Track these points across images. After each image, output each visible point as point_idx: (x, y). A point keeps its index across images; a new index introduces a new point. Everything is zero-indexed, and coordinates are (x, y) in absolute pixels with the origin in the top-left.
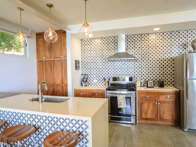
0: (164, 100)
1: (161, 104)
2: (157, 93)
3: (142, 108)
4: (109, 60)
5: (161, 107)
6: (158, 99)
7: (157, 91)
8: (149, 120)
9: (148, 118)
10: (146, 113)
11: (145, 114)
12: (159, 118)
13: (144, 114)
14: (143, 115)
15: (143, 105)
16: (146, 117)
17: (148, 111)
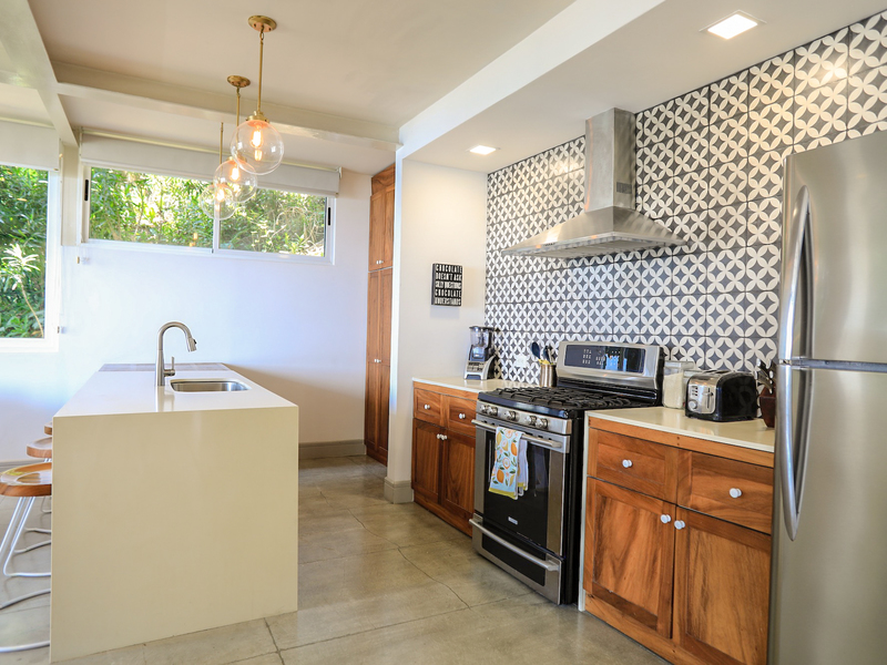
0: (711, 508)
1: (694, 533)
2: (675, 453)
3: (605, 527)
4: (568, 260)
5: (693, 556)
6: (680, 495)
7: (678, 437)
8: (631, 615)
9: (625, 601)
10: (618, 565)
11: (614, 567)
12: (680, 625)
13: (611, 569)
14: (604, 572)
15: (610, 513)
16: (619, 594)
17: (626, 553)
